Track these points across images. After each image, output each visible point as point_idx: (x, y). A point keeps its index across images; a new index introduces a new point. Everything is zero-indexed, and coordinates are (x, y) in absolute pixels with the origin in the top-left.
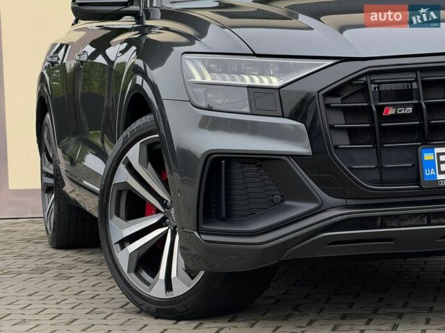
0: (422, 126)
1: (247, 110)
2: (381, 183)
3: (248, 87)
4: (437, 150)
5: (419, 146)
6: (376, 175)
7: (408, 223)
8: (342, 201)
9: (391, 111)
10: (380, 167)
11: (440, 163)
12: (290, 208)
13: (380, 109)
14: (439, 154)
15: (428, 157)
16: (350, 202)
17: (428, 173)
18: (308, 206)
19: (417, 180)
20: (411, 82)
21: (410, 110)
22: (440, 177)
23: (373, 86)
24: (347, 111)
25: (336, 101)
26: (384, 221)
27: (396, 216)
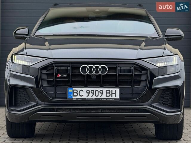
0: (69, 81)
1: (21, 72)
2: (56, 98)
3: (23, 65)
4: (74, 89)
5: (68, 87)
6: (54, 95)
7: (65, 111)
8: (43, 103)
9: (60, 76)
10: (55, 93)
11: (74, 93)
12: (31, 104)
13: (56, 75)
14: (74, 90)
15: (70, 91)
16: (46, 103)
17: (70, 96)
18: (34, 104)
19: (66, 98)
20: (68, 67)
21: (66, 76)
22: (73, 97)
23: (56, 67)
24: (48, 75)
25: (45, 71)
26: (57, 110)
27: (61, 109)
